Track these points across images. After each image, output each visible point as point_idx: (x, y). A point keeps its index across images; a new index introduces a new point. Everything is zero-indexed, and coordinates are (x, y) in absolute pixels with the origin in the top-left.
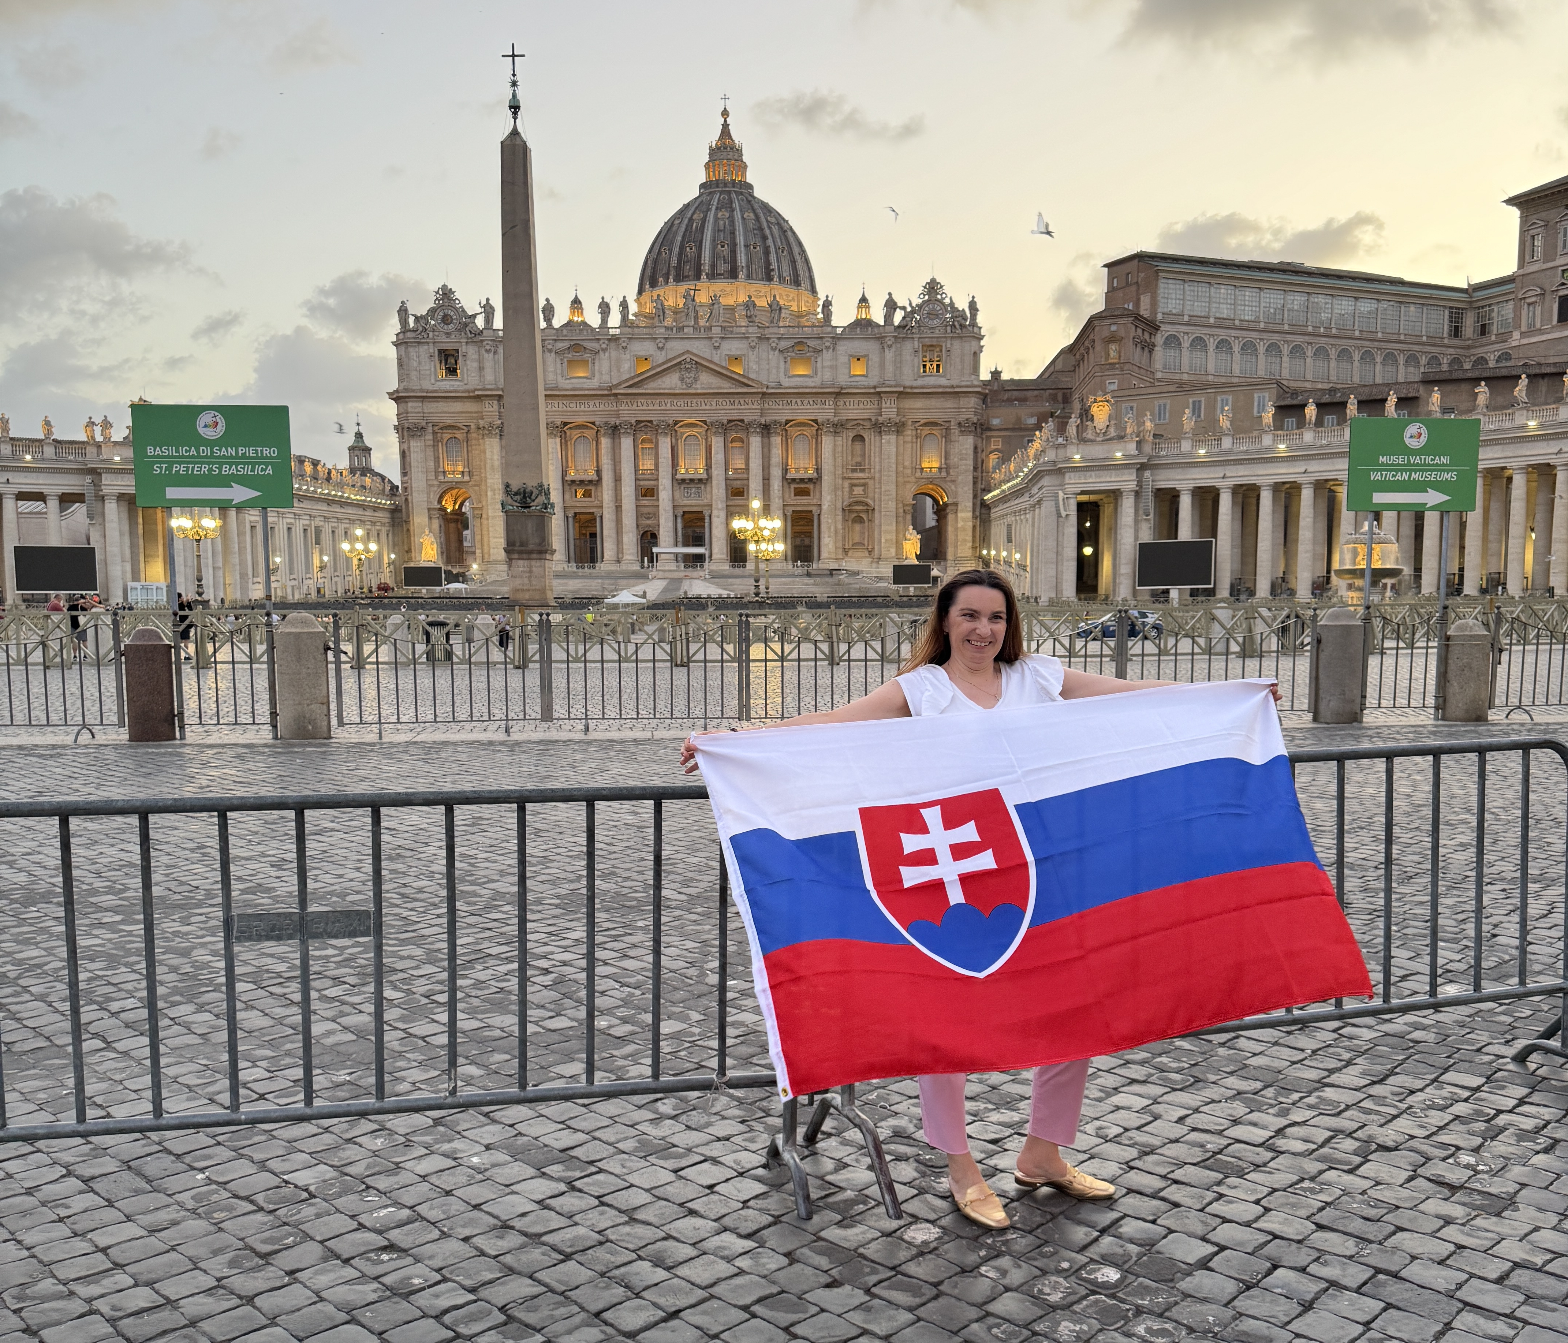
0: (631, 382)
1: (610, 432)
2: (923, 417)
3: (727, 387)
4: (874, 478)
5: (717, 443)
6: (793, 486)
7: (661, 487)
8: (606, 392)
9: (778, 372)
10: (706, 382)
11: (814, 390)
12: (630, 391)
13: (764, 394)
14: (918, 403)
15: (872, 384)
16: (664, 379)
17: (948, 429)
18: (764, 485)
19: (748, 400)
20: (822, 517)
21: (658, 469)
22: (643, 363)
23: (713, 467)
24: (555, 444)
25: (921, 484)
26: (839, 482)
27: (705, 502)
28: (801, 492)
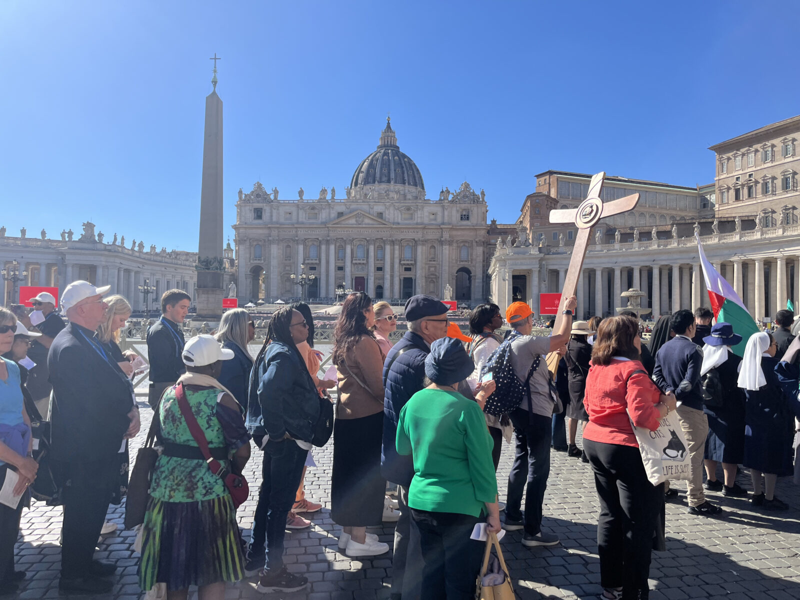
1: (325, 243)
2: (461, 239)
3: (376, 225)
4: (439, 264)
5: (372, 248)
6: (404, 267)
7: (346, 266)
8: (324, 226)
9: (398, 219)
10: (367, 222)
11: (413, 227)
12: (334, 226)
13: (392, 228)
14: (459, 233)
15: (438, 224)
16: (349, 221)
17: (472, 243)
18: (391, 266)
19: (384, 230)
20: (417, 280)
21: (345, 259)
22: (340, 214)
23: (369, 258)
24: (301, 247)
25: (460, 267)
26: (424, 265)
27: (365, 273)
28: (407, 270)
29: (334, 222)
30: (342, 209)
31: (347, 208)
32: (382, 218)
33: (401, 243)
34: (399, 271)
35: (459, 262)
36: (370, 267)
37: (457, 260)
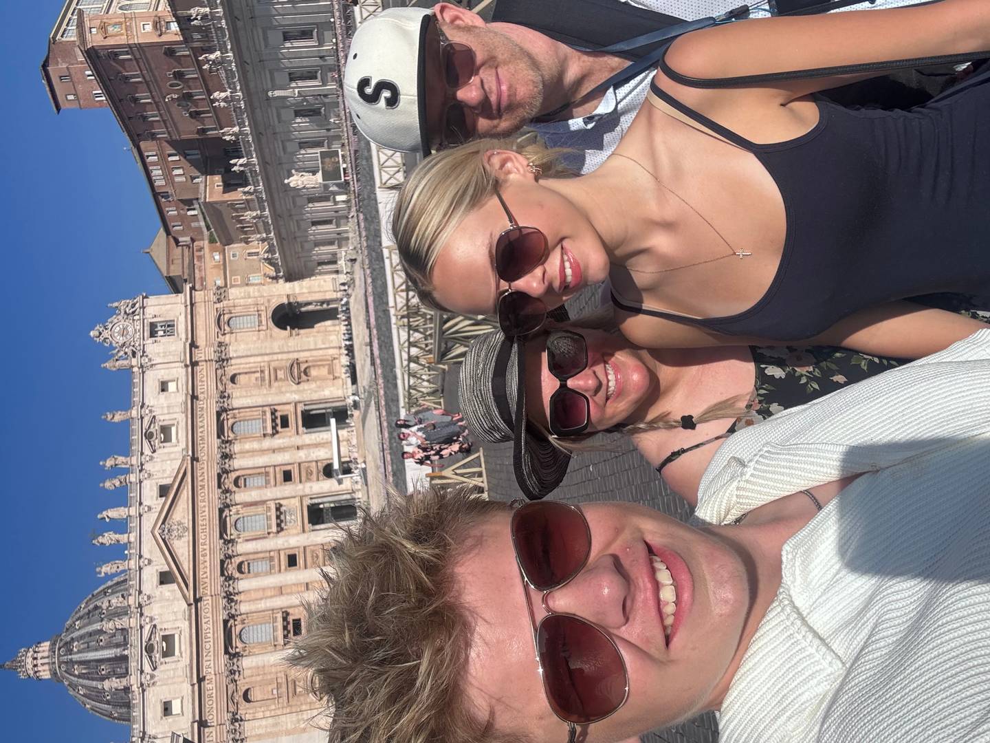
0: (183, 585)
1: (233, 604)
2: (214, 328)
3: (186, 494)
4: (269, 362)
5: (240, 496)
6: (279, 428)
7: (286, 545)
8: (193, 611)
9: (172, 453)
10: (181, 513)
11: (190, 416)
12: (191, 585)
13: (194, 459)
14: (201, 334)
15: (184, 373)
16: (179, 555)
17: (223, 309)
18: (280, 452)
19: (199, 473)
20: (306, 399)
21: (270, 552)
22: (165, 578)
23: (264, 498)
24: (246, 663)
25: (271, 324)
26: (273, 390)
27: (298, 504)
28: (285, 422)
29: (184, 588)
30: (150, 576)
31: (149, 563)
32: (171, 485)
33: (227, 442)
34: (290, 437)
35: (261, 328)
36: (285, 496)
37: (259, 331)
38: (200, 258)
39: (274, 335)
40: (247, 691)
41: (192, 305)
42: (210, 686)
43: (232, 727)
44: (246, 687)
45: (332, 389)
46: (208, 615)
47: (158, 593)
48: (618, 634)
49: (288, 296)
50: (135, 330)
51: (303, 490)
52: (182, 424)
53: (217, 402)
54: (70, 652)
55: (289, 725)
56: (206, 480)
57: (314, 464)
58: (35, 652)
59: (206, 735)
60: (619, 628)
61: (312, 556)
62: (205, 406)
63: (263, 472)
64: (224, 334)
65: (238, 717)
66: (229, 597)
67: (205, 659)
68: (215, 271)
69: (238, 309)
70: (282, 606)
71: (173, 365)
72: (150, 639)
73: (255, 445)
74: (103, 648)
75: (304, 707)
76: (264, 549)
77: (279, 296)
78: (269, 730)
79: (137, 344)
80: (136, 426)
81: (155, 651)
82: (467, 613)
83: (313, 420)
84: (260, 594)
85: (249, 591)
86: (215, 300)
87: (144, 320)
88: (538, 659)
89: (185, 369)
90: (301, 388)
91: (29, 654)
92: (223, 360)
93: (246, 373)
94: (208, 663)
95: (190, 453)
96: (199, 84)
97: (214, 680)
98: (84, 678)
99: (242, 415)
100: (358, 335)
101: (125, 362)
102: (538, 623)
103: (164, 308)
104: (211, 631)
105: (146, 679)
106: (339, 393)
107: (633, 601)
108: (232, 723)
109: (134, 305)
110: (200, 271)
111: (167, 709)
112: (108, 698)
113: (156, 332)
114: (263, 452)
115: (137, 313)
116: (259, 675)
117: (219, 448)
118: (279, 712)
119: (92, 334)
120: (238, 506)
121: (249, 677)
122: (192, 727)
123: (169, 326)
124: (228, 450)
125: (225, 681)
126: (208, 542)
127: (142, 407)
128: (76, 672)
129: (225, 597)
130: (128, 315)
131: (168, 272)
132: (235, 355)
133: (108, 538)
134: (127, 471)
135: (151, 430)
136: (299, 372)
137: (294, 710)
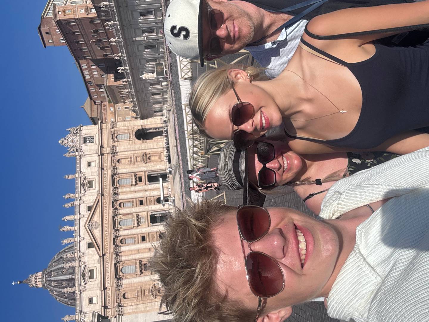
0: (97, 248)
1: (118, 257)
2: (110, 140)
3: (99, 210)
4: (134, 154)
5: (122, 211)
6: (138, 182)
7: (141, 232)
8: (102, 259)
9: (93, 192)
10: (97, 218)
11: (100, 177)
12: (101, 249)
13: (102, 195)
14: (105, 142)
15: (98, 159)
16: (96, 235)
17: (114, 131)
18: (138, 192)
19: (104, 201)
20: (149, 170)
21: (134, 235)
22: (90, 246)
23: (132, 212)
24: (124, 282)
25: (134, 137)
26: (135, 166)
27: (146, 215)
28: (140, 180)
29: (98, 250)
30: (84, 245)
31: (83, 239)
32: (93, 206)
33: (116, 188)
34: (143, 186)
35: (130, 139)
36: (140, 211)
37: (129, 141)
38: (104, 109)
39: (136, 142)
40: (124, 294)
41: (101, 129)
42: (109, 291)
43: (118, 309)
44: (124, 292)
45: (160, 165)
46: (108, 261)
47: (87, 252)
48: (281, 262)
49: (142, 126)
50: (78, 140)
51: (148, 208)
52: (97, 180)
53: (112, 171)
54: (50, 276)
55: (142, 308)
56: (107, 204)
57: (153, 197)
58: (36, 276)
59: (107, 312)
60: (282, 259)
61: (152, 237)
62: (107, 172)
63: (131, 201)
64: (115, 142)
65: (120, 305)
66: (117, 254)
67: (107, 280)
68: (111, 115)
69: (121, 131)
70: (140, 258)
71: (94, 155)
72: (84, 271)
73: (128, 189)
74: (64, 275)
75: (148, 301)
76: (132, 234)
77: (138, 126)
78: (133, 311)
79: (78, 146)
80: (78, 181)
81: (86, 277)
82: (216, 249)
83: (152, 179)
84: (130, 253)
85: (125, 251)
86: (111, 127)
87: (81, 136)
88: (246, 270)
89: (98, 157)
90: (147, 165)
91: (33, 277)
92: (114, 153)
93: (124, 159)
94: (108, 282)
95: (101, 192)
96: (104, 35)
97: (110, 289)
98: (56, 288)
99: (122, 176)
100: (171, 143)
101: (73, 154)
102: (246, 256)
103: (89, 131)
104: (109, 268)
105: (82, 288)
106: (163, 167)
107: (287, 248)
108: (118, 308)
109: (77, 130)
110: (105, 115)
111: (91, 301)
112: (66, 296)
113: (86, 141)
114: (131, 192)
115: (78, 133)
116: (129, 287)
117: (112, 190)
118: (138, 303)
119: (59, 142)
120: (121, 215)
121: (125, 288)
122: (101, 309)
123: (92, 138)
124: (116, 191)
125: (115, 289)
126: (108, 231)
127: (80, 173)
128: (53, 285)
129: (115, 254)
130: (75, 134)
131: (91, 115)
132: (119, 151)
133: (66, 228)
134: (74, 200)
135: (84, 183)
136: (146, 158)
137: (144, 302)
